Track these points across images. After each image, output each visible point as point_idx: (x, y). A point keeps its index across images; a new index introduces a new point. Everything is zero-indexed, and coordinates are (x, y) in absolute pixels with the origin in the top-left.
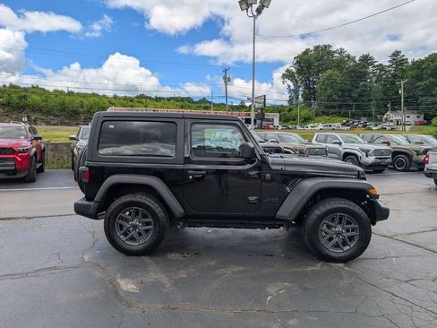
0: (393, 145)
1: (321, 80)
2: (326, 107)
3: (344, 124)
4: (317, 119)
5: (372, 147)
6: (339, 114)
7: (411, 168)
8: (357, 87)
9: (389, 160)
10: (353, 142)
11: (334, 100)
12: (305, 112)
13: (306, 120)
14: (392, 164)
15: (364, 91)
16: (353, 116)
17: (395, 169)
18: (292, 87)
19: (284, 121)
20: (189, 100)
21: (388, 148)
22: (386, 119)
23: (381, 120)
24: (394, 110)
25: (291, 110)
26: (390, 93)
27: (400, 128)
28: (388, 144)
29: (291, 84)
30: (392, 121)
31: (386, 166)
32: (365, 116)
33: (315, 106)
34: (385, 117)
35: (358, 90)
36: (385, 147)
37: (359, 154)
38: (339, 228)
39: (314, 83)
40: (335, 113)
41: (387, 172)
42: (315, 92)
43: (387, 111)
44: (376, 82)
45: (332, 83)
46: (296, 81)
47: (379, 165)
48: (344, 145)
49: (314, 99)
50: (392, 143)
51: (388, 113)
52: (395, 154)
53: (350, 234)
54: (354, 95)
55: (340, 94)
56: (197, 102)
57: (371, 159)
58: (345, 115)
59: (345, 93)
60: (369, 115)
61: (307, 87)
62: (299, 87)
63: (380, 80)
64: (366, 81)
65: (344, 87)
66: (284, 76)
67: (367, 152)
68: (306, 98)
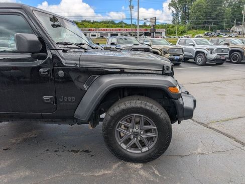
0: (231, 45)
1: (193, 6)
2: (195, 24)
3: (205, 35)
4: (189, 32)
5: (215, 47)
6: (203, 28)
7: (242, 61)
8: (216, 11)
9: (227, 56)
10: (203, 44)
11: (200, 19)
12: (181, 28)
13: (183, 33)
14: (229, 58)
15: (220, 13)
16: (212, 29)
17: (231, 62)
18: (175, 12)
19: (169, 34)
20: (113, 22)
21: (227, 47)
22: (232, 31)
23: (229, 32)
24: (238, 25)
25: (173, 27)
26: (237, 13)
27: (241, 36)
28: (228, 45)
29: (174, 10)
30: (236, 32)
31: (224, 60)
32: (219, 29)
33: (188, 24)
34: (232, 29)
35: (216, 13)
36: (226, 47)
37: (206, 52)
38: (137, 129)
39: (189, 9)
40: (201, 28)
41: (225, 64)
42: (189, 14)
43: (233, 25)
44: (228, 7)
45: (200, 8)
46: (178, 8)
47: (219, 59)
48: (197, 46)
49: (188, 19)
50: (230, 44)
51: (234, 27)
52: (232, 51)
53: (149, 135)
54: (214, 16)
55: (204, 15)
56: (117, 24)
57: (214, 56)
58: (207, 29)
59: (207, 14)
60: (221, 28)
61: (184, 12)
62: (179, 12)
63: (231, 5)
64: (221, 6)
65: (208, 10)
66: (170, 5)
67: (211, 51)
68: (184, 19)
